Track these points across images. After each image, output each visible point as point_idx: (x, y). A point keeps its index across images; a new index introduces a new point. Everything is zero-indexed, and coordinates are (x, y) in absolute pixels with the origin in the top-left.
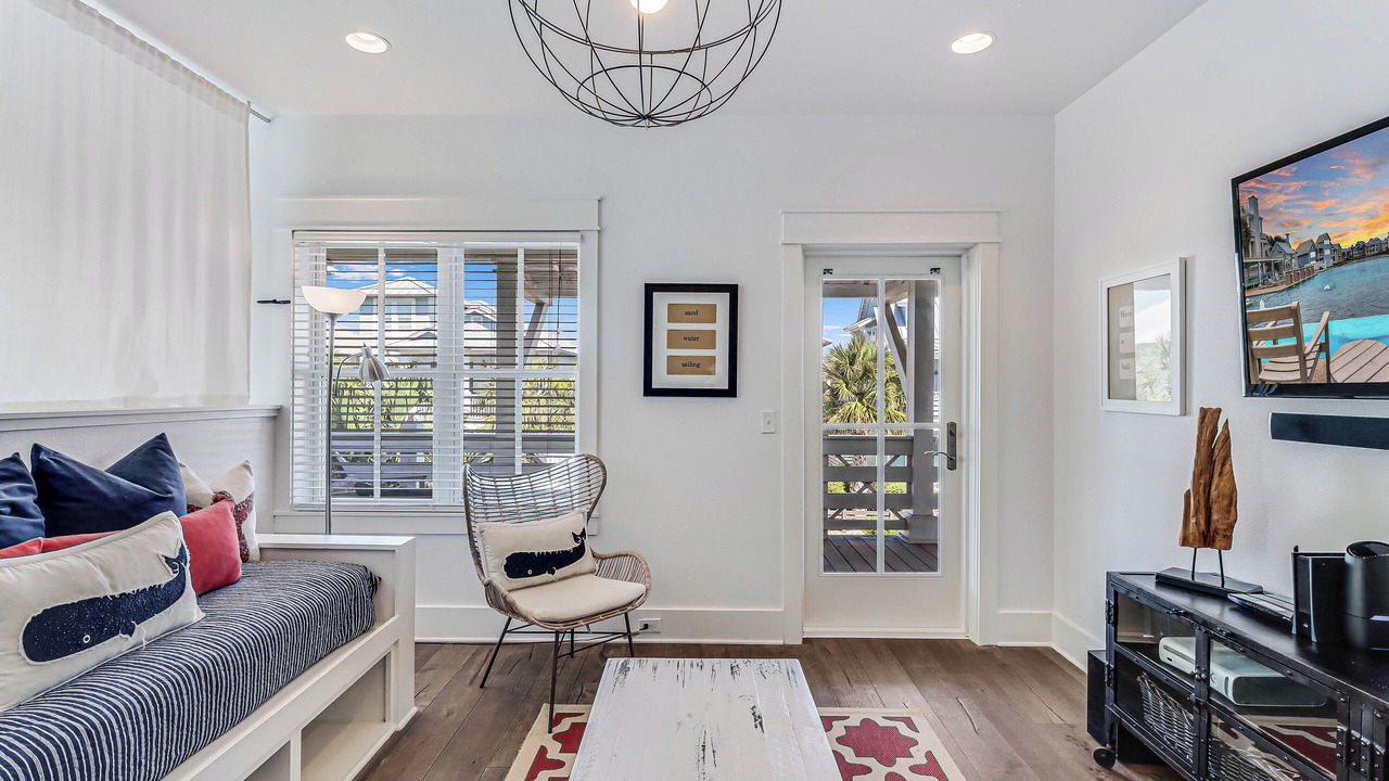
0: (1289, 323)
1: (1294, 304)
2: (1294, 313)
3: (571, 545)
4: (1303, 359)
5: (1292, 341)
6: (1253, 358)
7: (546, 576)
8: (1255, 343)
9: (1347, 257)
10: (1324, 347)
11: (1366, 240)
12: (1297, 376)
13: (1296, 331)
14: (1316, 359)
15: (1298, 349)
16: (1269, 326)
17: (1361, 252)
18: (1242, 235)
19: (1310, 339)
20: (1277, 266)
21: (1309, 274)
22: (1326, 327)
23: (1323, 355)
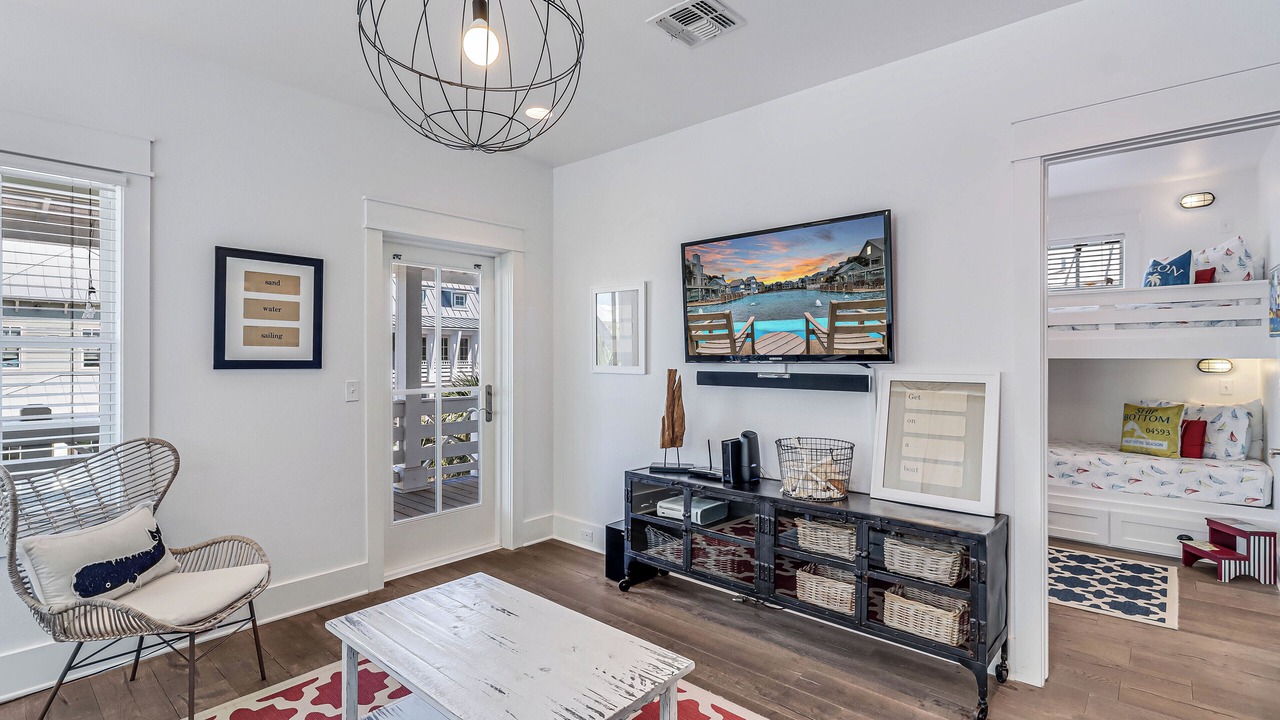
0: (724, 322)
1: (727, 312)
2: (728, 317)
3: (149, 545)
4: (733, 342)
5: (726, 332)
6: (692, 341)
7: (128, 585)
8: (693, 332)
9: (769, 289)
10: (751, 335)
11: (783, 281)
12: (729, 351)
13: (729, 326)
14: (743, 342)
15: (730, 336)
16: (706, 323)
17: (779, 287)
18: (688, 274)
19: (739, 331)
20: (714, 291)
21: (741, 296)
22: (752, 325)
23: (749, 340)
